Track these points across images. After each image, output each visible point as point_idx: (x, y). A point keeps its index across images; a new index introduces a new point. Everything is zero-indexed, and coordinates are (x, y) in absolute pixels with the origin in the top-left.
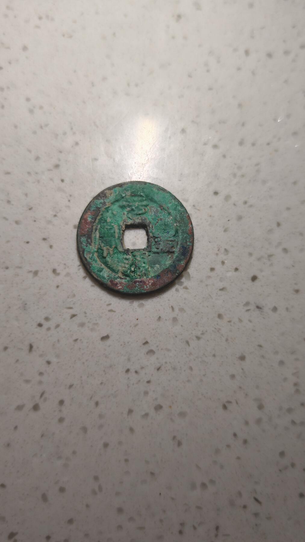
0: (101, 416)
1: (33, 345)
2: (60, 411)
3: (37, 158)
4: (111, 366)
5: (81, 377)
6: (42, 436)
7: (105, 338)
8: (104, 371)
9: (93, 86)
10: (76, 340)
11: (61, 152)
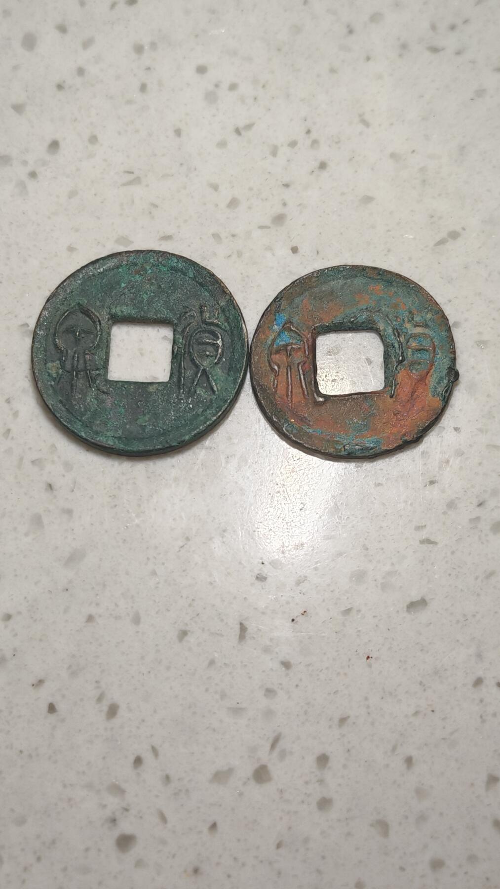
0: (420, 793)
1: (246, 623)
2: (321, 781)
3: (233, 203)
4: (436, 672)
5: (366, 699)
6: (279, 846)
7: (417, 605)
8: (421, 683)
9: (351, 32)
10: (348, 611)
11: (287, 186)
